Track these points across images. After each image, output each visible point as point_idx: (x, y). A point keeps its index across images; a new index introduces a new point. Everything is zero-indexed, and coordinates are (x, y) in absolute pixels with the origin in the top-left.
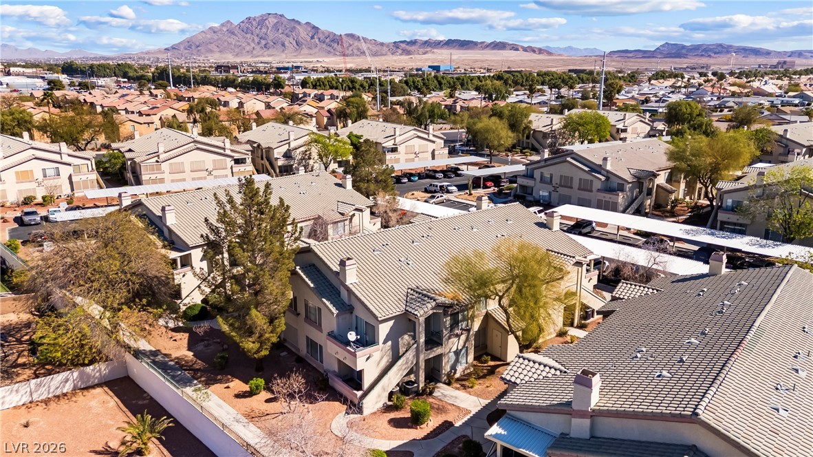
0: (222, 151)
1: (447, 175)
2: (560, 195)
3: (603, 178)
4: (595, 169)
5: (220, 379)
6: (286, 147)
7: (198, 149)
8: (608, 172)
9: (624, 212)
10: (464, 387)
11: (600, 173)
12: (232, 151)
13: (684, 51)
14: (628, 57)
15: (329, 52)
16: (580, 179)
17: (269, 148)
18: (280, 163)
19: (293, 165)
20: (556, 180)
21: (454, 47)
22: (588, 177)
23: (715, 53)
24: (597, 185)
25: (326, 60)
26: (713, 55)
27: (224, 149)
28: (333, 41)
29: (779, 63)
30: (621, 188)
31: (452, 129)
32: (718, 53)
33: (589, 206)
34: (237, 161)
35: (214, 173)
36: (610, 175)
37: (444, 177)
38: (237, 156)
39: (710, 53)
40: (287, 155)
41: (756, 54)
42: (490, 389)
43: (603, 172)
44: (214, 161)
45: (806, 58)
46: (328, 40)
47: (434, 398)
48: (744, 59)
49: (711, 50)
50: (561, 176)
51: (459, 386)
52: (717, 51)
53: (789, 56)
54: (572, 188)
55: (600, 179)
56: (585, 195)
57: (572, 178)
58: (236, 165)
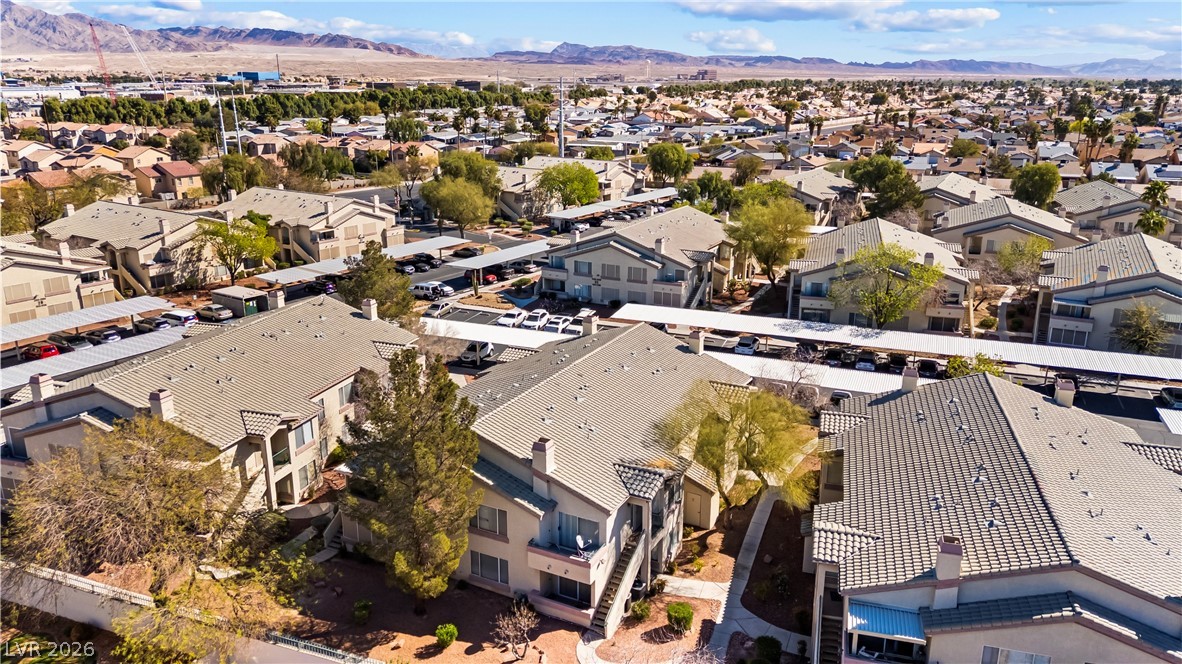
0: (56, 264)
1: (420, 268)
2: (603, 289)
3: (660, 266)
4: (647, 254)
5: (373, 640)
6: (158, 246)
7: (17, 264)
8: (663, 257)
9: (687, 306)
10: (691, 573)
11: (653, 259)
12: (74, 261)
13: (587, 55)
14: (521, 62)
15: (39, 44)
16: (630, 268)
17: (126, 248)
18: (153, 272)
19: (174, 273)
20: (596, 271)
21: (266, 40)
22: (641, 265)
23: (625, 58)
24: (652, 274)
25: (36, 57)
26: (622, 60)
27: (60, 260)
28: (43, 25)
29: (699, 73)
30: (680, 276)
31: (357, 186)
32: (628, 58)
33: (643, 302)
34: (87, 279)
35: (49, 301)
36: (665, 261)
37: (416, 271)
38: (85, 269)
39: (618, 58)
40: (162, 258)
41: (670, 61)
42: (719, 568)
43: (656, 257)
44: (46, 282)
45: (724, 66)
46: (32, 24)
47: (668, 595)
48: (658, 66)
49: (618, 54)
50: (603, 265)
51: (682, 573)
52: (626, 55)
53: (707, 63)
54: (619, 279)
55: (657, 267)
56: (637, 288)
57: (618, 267)
58: (85, 285)
